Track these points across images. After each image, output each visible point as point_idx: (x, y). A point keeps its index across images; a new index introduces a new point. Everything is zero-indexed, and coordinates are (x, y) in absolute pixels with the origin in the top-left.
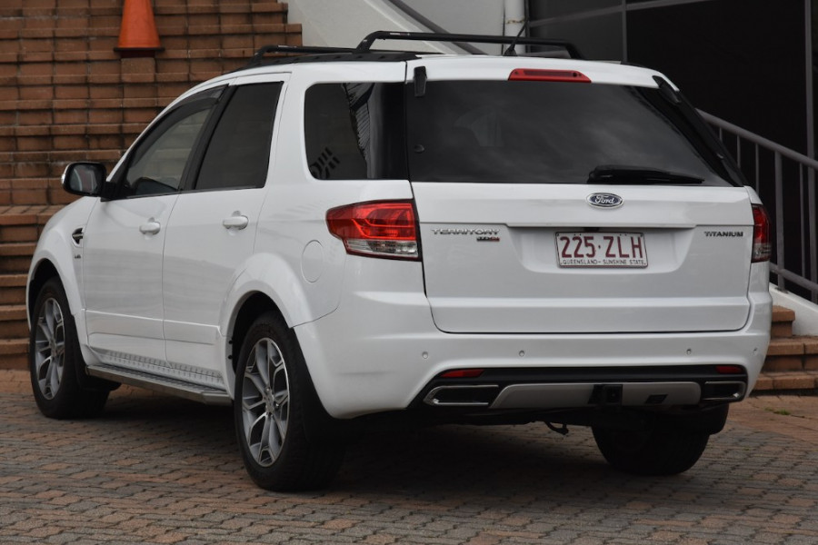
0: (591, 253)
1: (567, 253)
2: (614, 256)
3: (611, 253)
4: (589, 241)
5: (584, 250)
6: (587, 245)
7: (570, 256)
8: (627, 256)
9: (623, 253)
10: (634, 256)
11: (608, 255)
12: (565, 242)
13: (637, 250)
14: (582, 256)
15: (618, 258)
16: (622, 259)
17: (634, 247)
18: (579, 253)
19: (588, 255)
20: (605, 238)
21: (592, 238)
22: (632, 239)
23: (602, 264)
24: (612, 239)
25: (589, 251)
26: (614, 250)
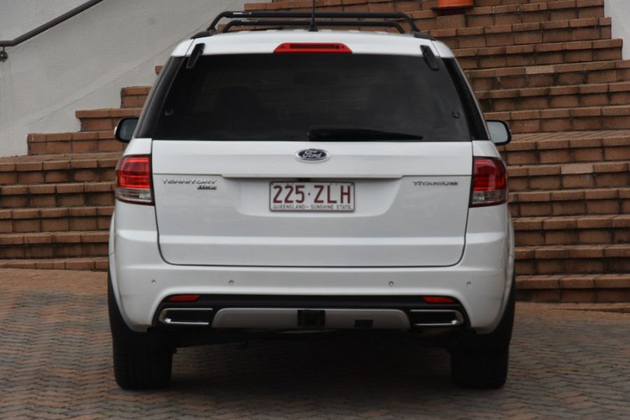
0: (300, 199)
1: (278, 199)
2: (322, 202)
3: (319, 199)
4: (300, 190)
5: (294, 197)
6: (298, 192)
7: (280, 202)
8: (335, 202)
9: (332, 199)
10: (342, 201)
11: (316, 201)
12: (278, 190)
13: (345, 197)
14: (292, 202)
15: (326, 203)
16: (330, 204)
17: (343, 194)
18: (290, 199)
19: (298, 201)
20: (316, 187)
21: (303, 187)
22: (342, 188)
23: (310, 208)
24: (322, 188)
25: (299, 197)
26: (323, 197)
